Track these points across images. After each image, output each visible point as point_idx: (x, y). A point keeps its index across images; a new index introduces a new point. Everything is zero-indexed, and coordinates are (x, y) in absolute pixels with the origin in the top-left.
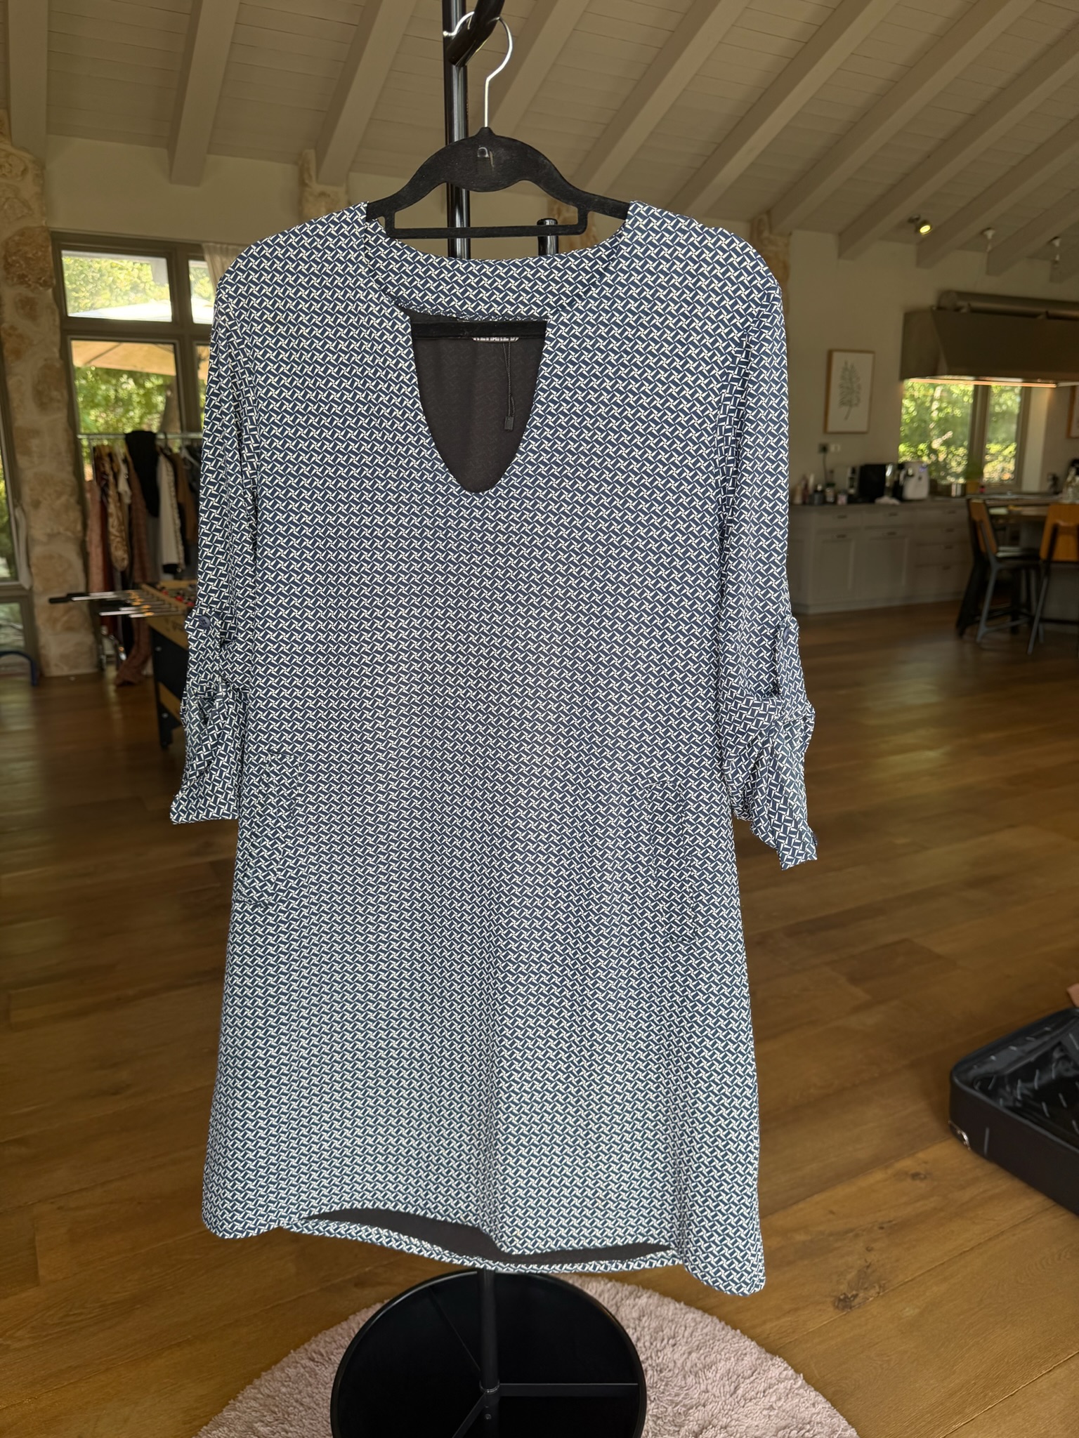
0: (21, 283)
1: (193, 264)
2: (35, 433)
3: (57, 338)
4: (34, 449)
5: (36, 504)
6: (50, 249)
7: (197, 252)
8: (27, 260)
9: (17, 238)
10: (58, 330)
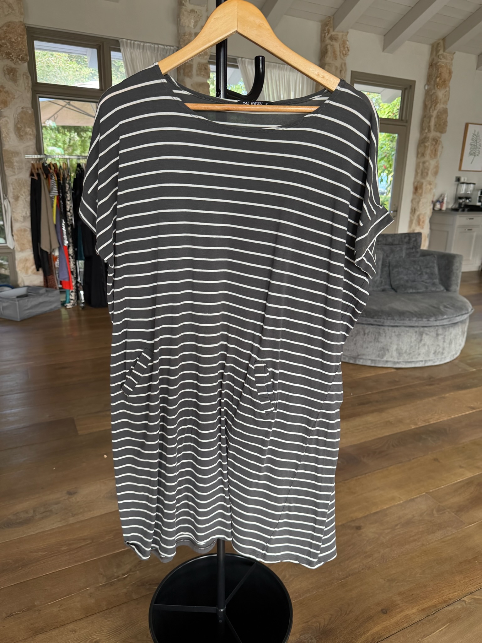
0: (8, 58)
1: (113, 53)
2: (17, 153)
3: (29, 95)
4: (15, 164)
5: (17, 198)
6: (26, 37)
7: (116, 45)
8: (11, 43)
9: (5, 28)
10: (31, 90)
